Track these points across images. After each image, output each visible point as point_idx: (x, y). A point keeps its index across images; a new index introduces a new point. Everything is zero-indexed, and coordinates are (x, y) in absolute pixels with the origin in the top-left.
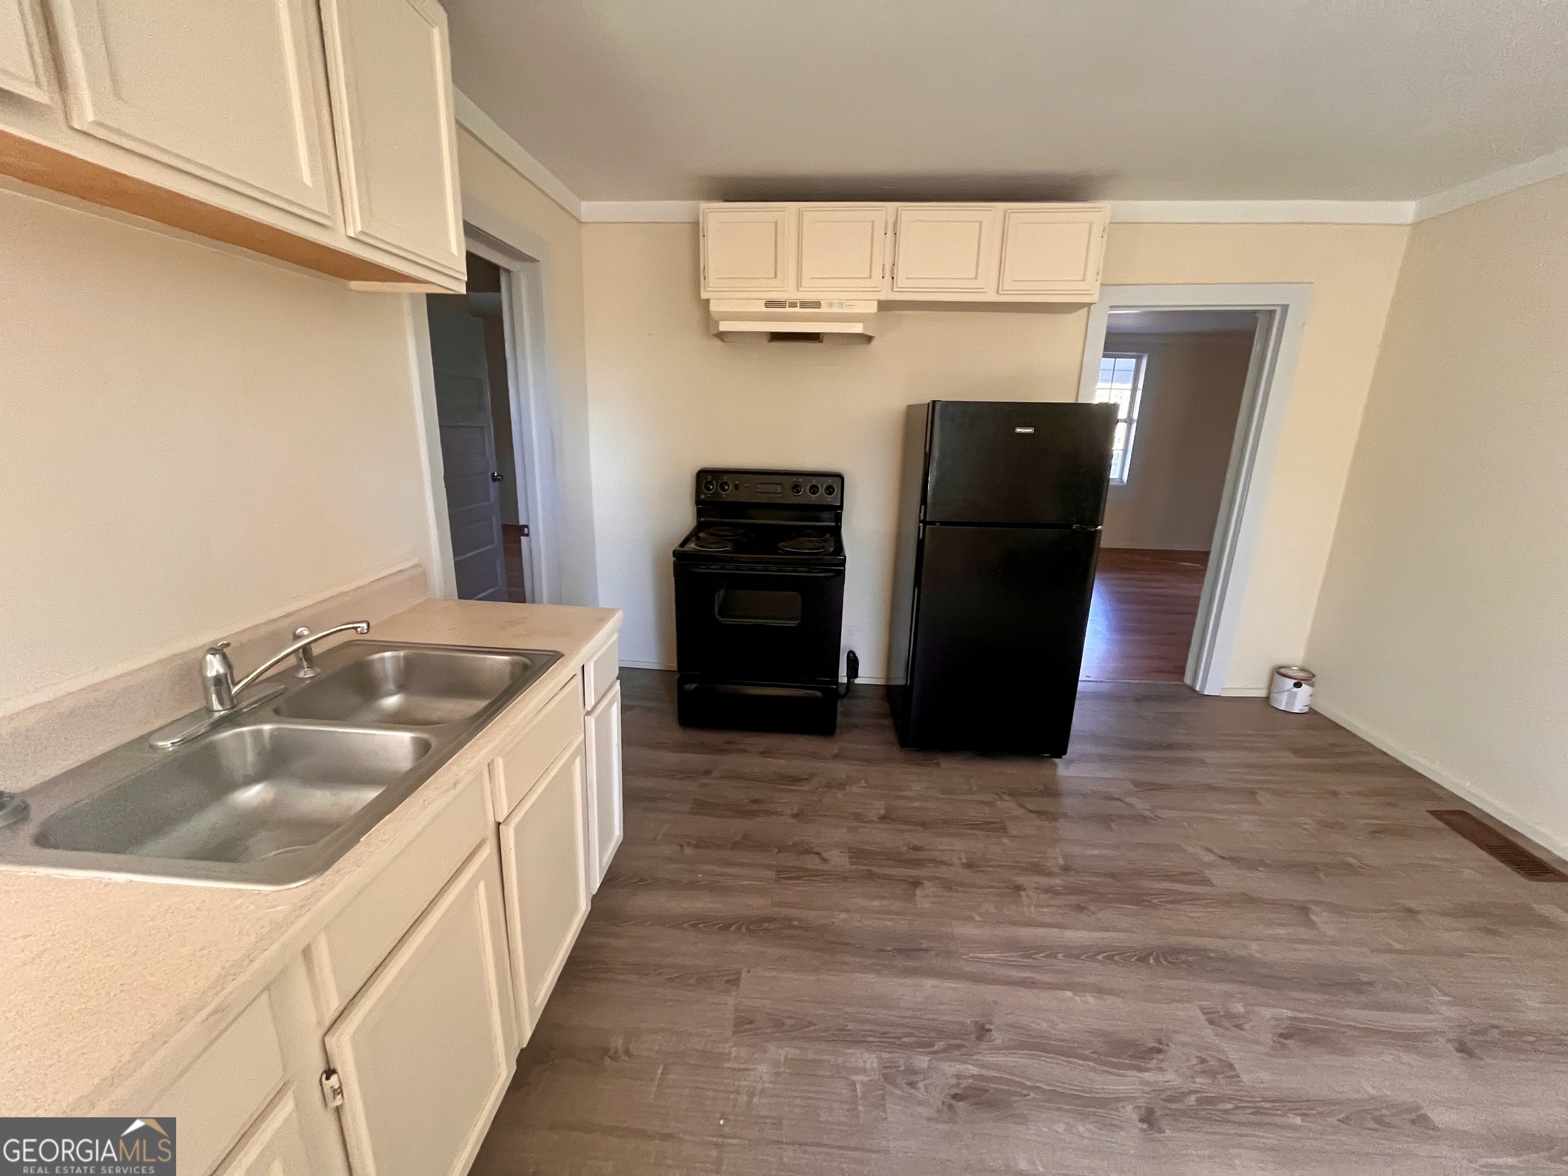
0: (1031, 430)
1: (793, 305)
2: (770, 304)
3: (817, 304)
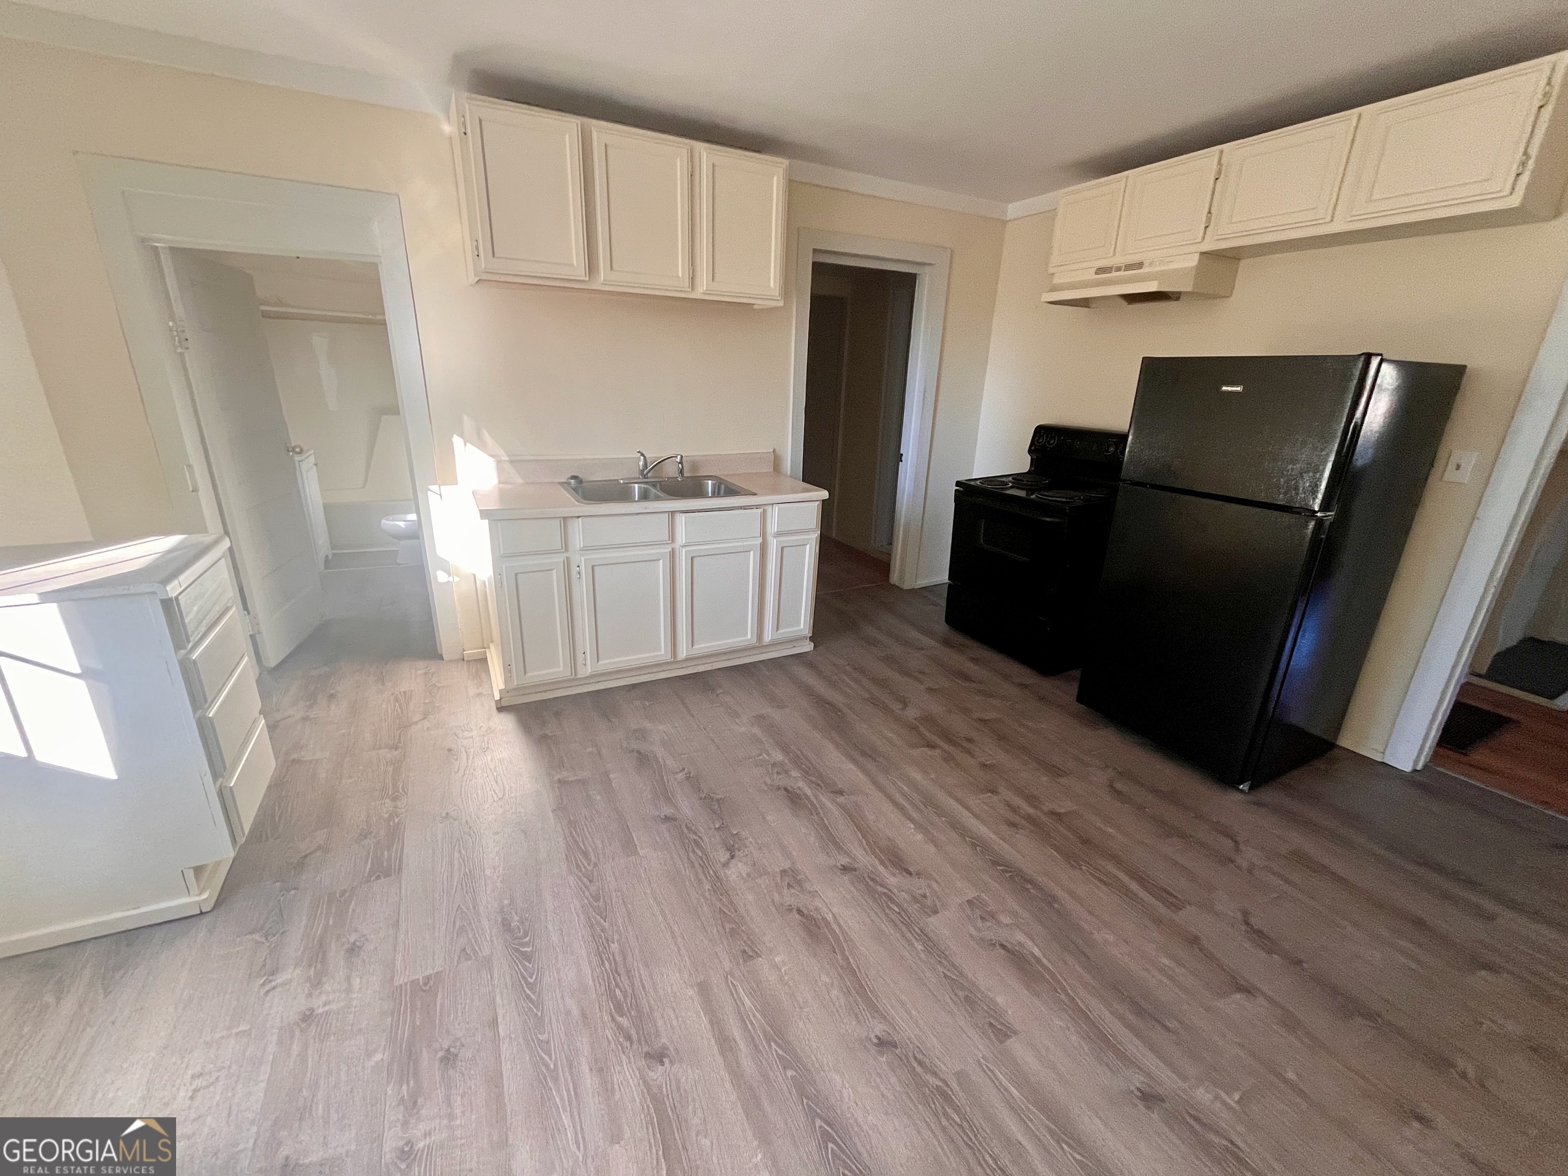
0: (1238, 389)
1: (1119, 269)
2: (1100, 271)
3: (1140, 265)
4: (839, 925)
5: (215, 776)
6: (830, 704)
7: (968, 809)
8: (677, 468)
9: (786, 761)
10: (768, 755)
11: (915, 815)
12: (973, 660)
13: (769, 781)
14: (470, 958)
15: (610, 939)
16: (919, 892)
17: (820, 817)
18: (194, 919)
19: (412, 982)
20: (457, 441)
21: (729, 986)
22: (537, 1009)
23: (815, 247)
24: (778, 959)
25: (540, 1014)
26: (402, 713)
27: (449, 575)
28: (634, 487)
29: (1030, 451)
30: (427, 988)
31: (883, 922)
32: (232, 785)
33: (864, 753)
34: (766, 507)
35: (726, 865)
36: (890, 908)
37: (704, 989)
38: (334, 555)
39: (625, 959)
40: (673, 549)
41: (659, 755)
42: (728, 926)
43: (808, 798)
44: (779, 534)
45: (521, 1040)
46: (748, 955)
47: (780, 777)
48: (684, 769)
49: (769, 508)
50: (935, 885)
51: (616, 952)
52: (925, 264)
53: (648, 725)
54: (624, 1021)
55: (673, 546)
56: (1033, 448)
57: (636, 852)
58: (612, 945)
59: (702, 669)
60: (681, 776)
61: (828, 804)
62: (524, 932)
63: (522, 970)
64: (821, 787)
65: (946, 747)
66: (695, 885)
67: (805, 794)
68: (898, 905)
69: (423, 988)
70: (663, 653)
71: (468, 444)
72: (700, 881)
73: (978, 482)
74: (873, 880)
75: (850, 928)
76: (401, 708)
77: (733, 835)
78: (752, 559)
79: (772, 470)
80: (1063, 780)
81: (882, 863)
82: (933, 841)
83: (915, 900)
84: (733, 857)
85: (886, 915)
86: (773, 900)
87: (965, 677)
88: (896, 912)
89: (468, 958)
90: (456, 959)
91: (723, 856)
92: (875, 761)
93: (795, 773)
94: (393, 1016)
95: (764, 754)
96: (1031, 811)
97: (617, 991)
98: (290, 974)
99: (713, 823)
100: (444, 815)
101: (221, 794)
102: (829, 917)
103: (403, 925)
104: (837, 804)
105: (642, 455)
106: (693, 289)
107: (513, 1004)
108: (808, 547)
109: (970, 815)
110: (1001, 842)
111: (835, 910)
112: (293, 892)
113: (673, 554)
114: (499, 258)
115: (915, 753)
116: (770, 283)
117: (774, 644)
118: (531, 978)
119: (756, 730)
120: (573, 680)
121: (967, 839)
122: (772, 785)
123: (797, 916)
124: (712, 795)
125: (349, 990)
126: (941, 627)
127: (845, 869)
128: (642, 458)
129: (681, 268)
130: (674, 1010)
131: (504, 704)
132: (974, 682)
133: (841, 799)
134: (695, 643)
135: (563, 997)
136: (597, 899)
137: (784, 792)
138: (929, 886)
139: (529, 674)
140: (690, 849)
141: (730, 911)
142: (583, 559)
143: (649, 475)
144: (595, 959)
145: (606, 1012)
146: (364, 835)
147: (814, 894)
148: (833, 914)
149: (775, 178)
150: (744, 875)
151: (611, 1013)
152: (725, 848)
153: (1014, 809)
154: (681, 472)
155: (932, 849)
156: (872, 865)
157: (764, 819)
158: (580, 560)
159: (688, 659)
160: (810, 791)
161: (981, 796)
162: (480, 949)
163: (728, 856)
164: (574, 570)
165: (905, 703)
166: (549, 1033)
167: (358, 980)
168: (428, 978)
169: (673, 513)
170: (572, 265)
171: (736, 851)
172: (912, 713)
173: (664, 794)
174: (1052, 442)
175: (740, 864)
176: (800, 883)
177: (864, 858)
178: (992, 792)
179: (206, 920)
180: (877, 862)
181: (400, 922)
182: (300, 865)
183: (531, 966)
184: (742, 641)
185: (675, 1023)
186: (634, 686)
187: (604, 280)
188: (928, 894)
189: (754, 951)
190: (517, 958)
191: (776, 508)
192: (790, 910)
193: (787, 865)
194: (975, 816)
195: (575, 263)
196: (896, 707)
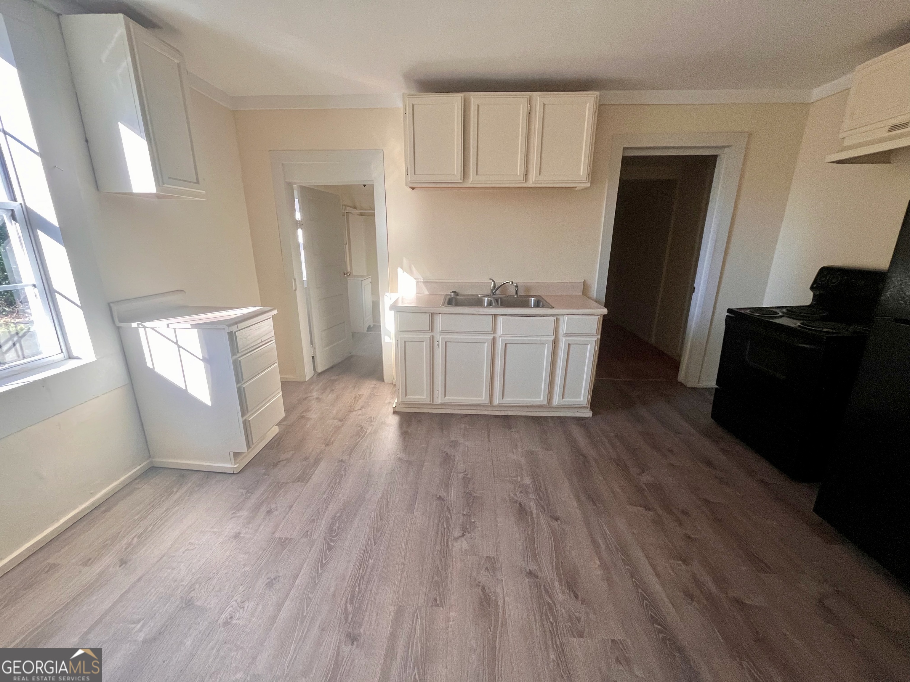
2: (894, 128)
4: (504, 612)
5: (243, 415)
6: (584, 456)
7: (652, 565)
8: (514, 289)
9: (531, 486)
10: (522, 478)
11: (605, 556)
12: (724, 451)
13: (512, 495)
14: (307, 538)
15: (371, 557)
16: (577, 614)
17: (533, 530)
18: (230, 475)
19: (280, 538)
20: (400, 270)
21: (414, 616)
22: (318, 579)
23: (625, 146)
24: (452, 614)
25: (317, 582)
26: (354, 404)
27: (391, 339)
28: (485, 299)
29: (812, 288)
30: (283, 544)
31: (536, 624)
32: (250, 419)
33: (590, 497)
34: (558, 317)
35: (456, 539)
36: (546, 615)
37: (400, 612)
38: (374, 325)
39: (372, 571)
40: (494, 337)
41: (457, 459)
42: (436, 578)
43: (532, 515)
44: (567, 335)
45: (301, 592)
46: (436, 603)
47: (521, 495)
48: (465, 472)
49: (561, 318)
50: (591, 616)
51: (370, 565)
52: (725, 147)
53: (461, 440)
54: (350, 607)
55: (494, 335)
56: (815, 286)
57: (412, 512)
58: (370, 560)
59: (510, 413)
60: (461, 475)
61: (543, 522)
62: (336, 534)
63: (324, 554)
64: (545, 511)
65: (660, 511)
66: (432, 544)
67: (531, 512)
68: (554, 617)
69: (282, 543)
70: (484, 399)
71: (404, 272)
72: (436, 544)
73: (748, 311)
74: (546, 590)
75: (510, 616)
76: (354, 402)
77: (471, 522)
78: (547, 350)
79: (581, 294)
80: (763, 576)
81: (560, 581)
82: (609, 580)
83: (570, 619)
84: (463, 535)
85: (542, 620)
86: (471, 574)
87: (709, 463)
88: (550, 621)
89: (307, 536)
90: (302, 535)
91: (457, 532)
92: (596, 505)
93: (532, 496)
94: (264, 551)
95: (519, 477)
96: (714, 590)
97: (357, 588)
98: (244, 513)
99: (464, 510)
100: (340, 460)
101: (245, 422)
102: (500, 602)
103: (293, 508)
104: (550, 526)
105: (493, 281)
106: (526, 181)
107: (310, 571)
108: (589, 346)
109: (653, 572)
110: (670, 606)
111: (507, 599)
112: (267, 476)
113: (494, 340)
114: (418, 175)
115: (632, 509)
116: (580, 172)
117: (559, 407)
118: (325, 560)
119: (522, 460)
120: (430, 404)
121: (640, 591)
122: (513, 499)
123: (480, 592)
124: (472, 492)
125: (256, 531)
126: (707, 420)
127: (530, 574)
128: (493, 282)
129: (519, 170)
130: (377, 615)
131: (397, 410)
132: (716, 469)
133: (554, 524)
134: (505, 396)
135: (332, 578)
136: (378, 531)
137: (518, 505)
138: (587, 614)
139: (408, 397)
140: (442, 521)
141: (442, 569)
142: (440, 337)
143: (496, 293)
144: (358, 564)
145: (345, 598)
146: (306, 459)
147: (499, 581)
148: (504, 601)
149: (588, 105)
150: (463, 550)
151: (347, 599)
152: (462, 529)
153: (698, 583)
154: (517, 292)
155: (604, 586)
156: (551, 579)
157: (496, 518)
158: (439, 338)
159: (499, 406)
160: (535, 511)
161: (672, 561)
162: (314, 534)
163: (461, 534)
164: (436, 343)
165: (643, 470)
166: (314, 595)
167: (263, 527)
168: (287, 539)
169: (495, 316)
170: (454, 174)
171: (467, 533)
172: (646, 479)
173: (446, 484)
174: (834, 281)
175: (464, 542)
176: (494, 570)
177: (549, 571)
178: (684, 561)
179: (234, 477)
180: (556, 578)
181: (293, 506)
182: (275, 465)
183: (328, 554)
184: (537, 401)
185: (373, 623)
186: (466, 415)
187: (472, 181)
188: (582, 619)
189: (441, 601)
190: (325, 546)
191: (566, 317)
192: (478, 585)
193: (492, 554)
194: (658, 575)
195: (456, 173)
196: (634, 471)
